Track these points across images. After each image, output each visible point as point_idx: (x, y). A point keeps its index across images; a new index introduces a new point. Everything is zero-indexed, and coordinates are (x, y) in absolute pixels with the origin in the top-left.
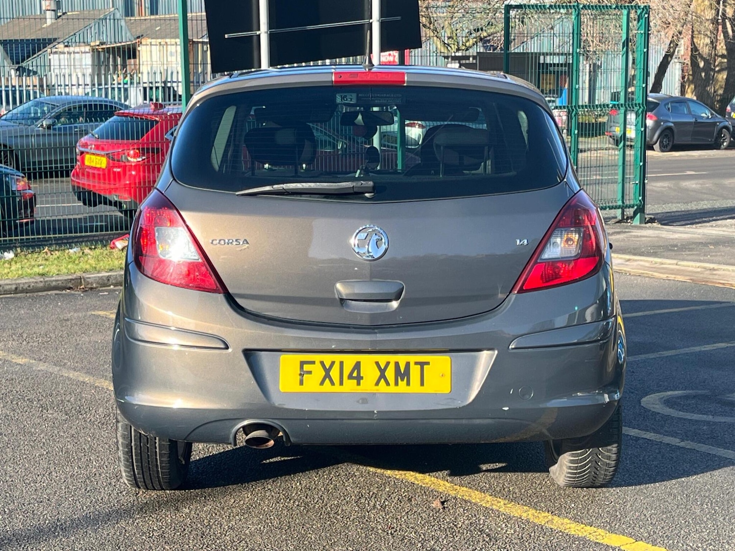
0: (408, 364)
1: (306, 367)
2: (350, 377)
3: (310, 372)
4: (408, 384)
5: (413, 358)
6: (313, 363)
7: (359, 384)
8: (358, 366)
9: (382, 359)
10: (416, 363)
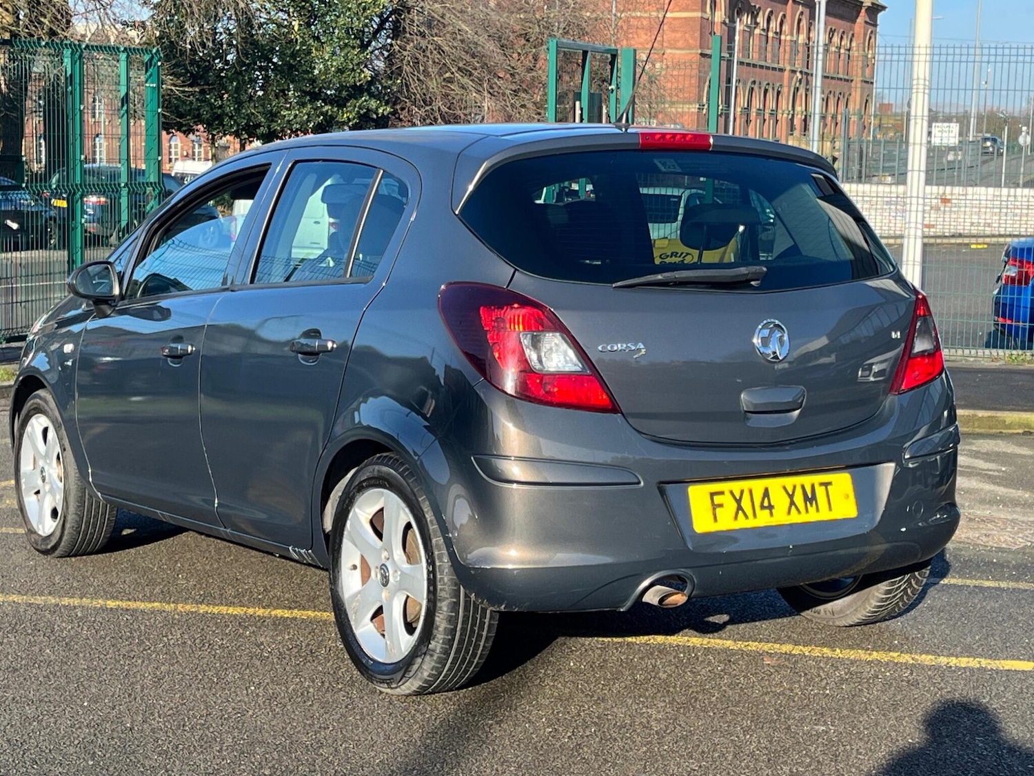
0: (813, 486)
1: (717, 499)
2: (762, 507)
3: (721, 506)
4: (818, 510)
5: (817, 479)
6: (722, 493)
7: (771, 514)
8: (766, 494)
9: (789, 482)
10: (821, 484)
